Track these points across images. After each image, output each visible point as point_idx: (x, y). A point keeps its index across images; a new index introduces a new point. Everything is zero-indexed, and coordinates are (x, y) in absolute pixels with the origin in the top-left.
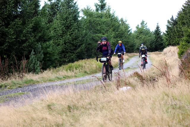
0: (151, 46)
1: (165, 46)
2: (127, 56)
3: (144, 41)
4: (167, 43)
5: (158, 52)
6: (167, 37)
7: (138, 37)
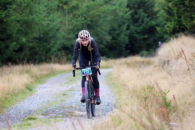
0: (114, 38)
1: (166, 36)
2: (26, 75)
3: (86, 18)
4: (170, 26)
5: (137, 58)
6: (170, 5)
7: (66, 3)
